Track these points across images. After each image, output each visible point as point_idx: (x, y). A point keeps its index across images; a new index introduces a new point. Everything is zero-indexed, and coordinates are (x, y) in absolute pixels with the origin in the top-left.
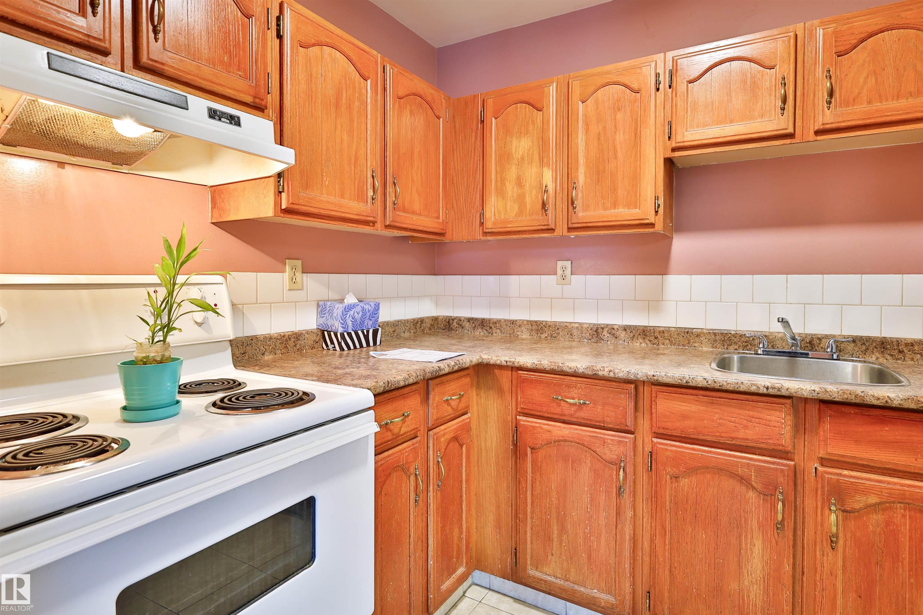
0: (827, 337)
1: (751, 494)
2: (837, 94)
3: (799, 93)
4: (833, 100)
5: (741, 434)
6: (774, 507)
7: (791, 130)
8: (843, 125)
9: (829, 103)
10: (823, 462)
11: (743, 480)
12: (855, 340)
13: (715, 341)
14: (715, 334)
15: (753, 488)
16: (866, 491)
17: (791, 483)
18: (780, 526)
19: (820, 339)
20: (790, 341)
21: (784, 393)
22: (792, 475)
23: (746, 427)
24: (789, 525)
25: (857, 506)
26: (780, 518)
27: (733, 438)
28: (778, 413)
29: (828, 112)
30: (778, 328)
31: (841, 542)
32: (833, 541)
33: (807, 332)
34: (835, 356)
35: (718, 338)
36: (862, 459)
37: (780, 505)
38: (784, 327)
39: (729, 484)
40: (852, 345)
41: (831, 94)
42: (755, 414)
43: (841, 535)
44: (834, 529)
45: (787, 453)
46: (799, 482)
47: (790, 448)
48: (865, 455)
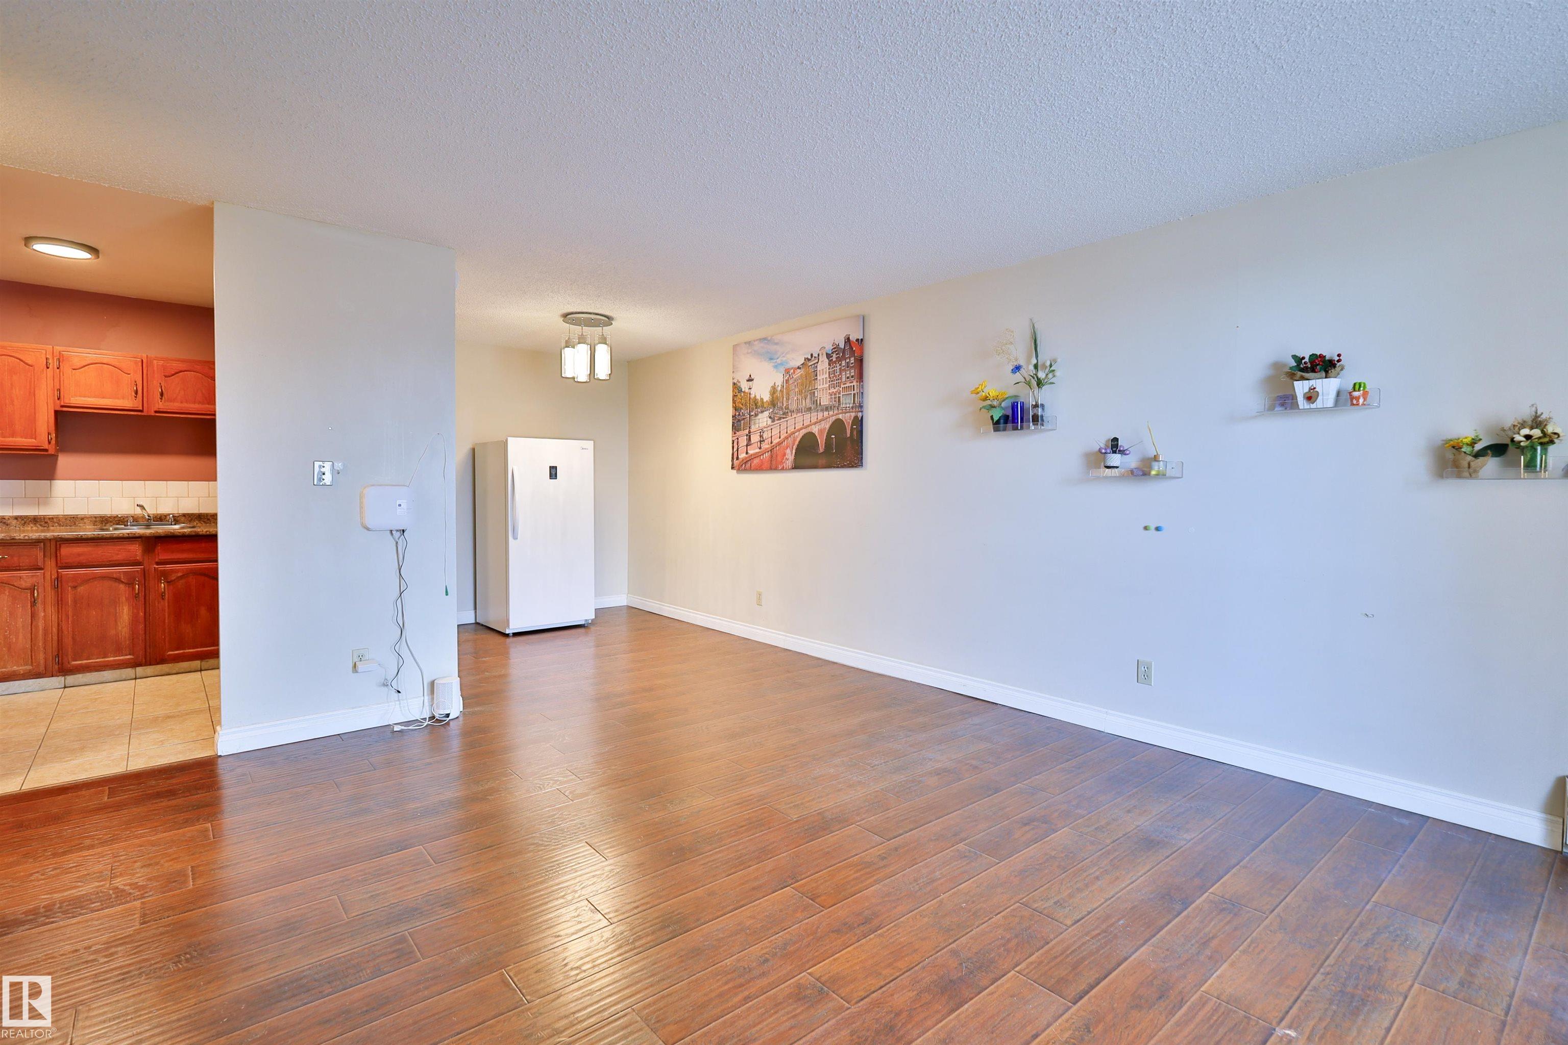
0: (169, 514)
1: (122, 586)
2: (165, 395)
3: (145, 390)
4: (163, 398)
5: (115, 558)
6: (134, 589)
7: (141, 408)
8: (169, 410)
9: (161, 399)
10: (158, 564)
11: (118, 580)
12: (184, 515)
13: (96, 521)
14: (95, 517)
15: (123, 582)
16: (177, 571)
17: (143, 576)
18: (136, 596)
19: (166, 516)
20: (147, 517)
21: (137, 535)
22: (143, 572)
23: (118, 554)
24: (142, 595)
25: (173, 578)
26: (137, 592)
27: (110, 561)
28: (134, 545)
29: (161, 403)
30: (138, 511)
31: (167, 596)
32: (162, 596)
33: (158, 512)
34: (173, 523)
35: (98, 519)
36: (174, 559)
37: (137, 586)
38: (141, 510)
39: (107, 583)
40: (184, 518)
41: (162, 394)
42: (123, 547)
43: (166, 593)
44: (163, 590)
45: (141, 562)
46: (147, 575)
47: (141, 561)
48: (176, 557)
